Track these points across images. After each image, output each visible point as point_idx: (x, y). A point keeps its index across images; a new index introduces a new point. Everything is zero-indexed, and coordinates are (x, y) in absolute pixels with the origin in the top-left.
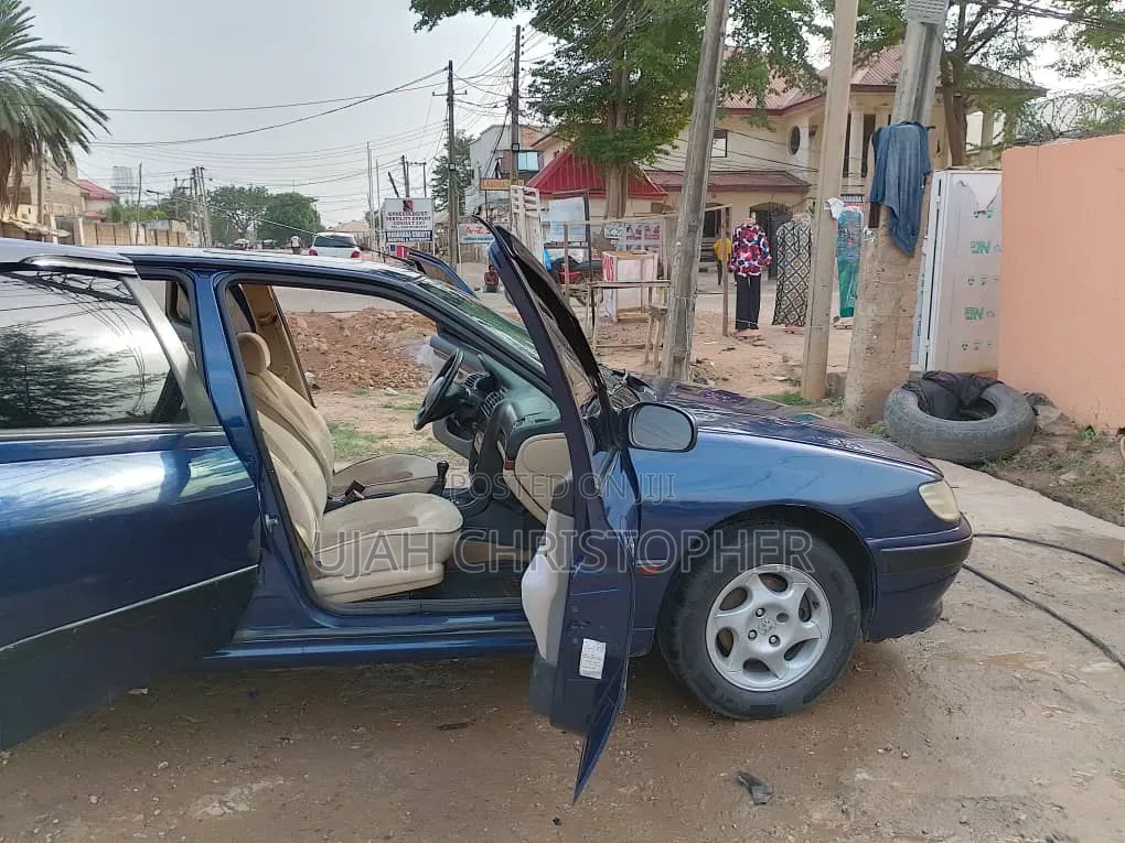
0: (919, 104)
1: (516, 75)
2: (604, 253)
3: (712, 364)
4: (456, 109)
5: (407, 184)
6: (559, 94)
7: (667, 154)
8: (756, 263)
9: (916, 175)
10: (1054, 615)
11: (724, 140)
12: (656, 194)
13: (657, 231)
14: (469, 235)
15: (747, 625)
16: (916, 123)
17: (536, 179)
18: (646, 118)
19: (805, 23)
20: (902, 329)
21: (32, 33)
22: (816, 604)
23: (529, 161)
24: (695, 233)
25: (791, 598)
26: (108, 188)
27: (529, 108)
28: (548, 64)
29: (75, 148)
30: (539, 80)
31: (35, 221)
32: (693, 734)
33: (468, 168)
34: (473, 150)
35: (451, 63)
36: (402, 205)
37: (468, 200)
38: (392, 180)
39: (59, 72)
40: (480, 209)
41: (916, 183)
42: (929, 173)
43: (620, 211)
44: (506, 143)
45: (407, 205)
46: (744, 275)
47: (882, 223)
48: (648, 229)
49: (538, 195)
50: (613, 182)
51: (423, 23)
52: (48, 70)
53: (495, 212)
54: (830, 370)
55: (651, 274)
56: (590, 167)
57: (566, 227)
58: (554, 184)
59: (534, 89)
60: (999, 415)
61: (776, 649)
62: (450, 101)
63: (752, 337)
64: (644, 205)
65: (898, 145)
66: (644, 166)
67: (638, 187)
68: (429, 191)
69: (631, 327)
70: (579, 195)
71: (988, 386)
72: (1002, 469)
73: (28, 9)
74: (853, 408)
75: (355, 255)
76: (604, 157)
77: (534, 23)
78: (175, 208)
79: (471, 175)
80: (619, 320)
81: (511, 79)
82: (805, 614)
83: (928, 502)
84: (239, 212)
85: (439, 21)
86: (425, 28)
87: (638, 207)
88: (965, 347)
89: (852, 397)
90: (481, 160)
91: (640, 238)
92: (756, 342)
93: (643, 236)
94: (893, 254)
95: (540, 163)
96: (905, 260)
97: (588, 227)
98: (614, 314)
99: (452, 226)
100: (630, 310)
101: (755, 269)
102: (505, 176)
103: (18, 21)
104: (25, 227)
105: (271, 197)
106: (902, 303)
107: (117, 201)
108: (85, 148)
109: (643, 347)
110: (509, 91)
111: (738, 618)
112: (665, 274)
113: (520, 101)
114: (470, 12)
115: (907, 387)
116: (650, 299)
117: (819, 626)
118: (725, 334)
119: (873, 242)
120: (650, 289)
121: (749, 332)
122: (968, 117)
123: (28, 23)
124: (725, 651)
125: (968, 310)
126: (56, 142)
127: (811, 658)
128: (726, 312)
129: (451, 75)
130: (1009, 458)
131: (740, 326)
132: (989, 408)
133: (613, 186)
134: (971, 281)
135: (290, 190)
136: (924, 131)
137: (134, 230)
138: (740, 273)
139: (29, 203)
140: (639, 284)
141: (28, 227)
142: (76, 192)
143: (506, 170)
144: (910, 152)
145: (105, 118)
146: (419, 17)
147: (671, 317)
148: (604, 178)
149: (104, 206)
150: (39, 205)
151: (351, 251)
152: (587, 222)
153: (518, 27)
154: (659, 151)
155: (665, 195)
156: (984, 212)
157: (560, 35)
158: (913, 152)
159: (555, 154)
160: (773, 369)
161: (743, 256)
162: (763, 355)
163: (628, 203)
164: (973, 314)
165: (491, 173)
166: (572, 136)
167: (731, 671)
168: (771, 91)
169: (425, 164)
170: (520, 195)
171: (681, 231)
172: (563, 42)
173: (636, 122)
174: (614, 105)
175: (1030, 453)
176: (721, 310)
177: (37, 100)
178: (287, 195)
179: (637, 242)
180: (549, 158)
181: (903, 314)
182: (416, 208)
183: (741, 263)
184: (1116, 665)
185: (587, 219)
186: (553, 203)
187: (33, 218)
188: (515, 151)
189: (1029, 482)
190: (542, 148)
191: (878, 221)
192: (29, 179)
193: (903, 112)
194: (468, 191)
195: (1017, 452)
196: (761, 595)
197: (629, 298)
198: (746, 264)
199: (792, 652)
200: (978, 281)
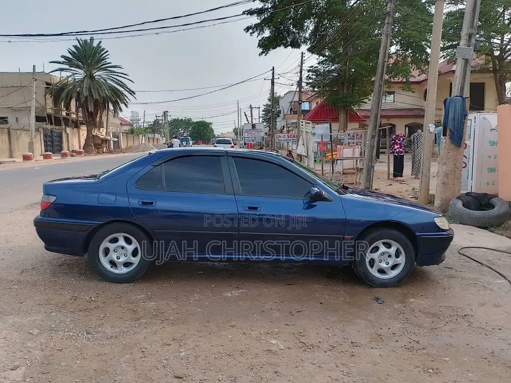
0: (462, 89)
1: (301, 72)
2: (338, 146)
3: (382, 190)
4: (275, 86)
5: (252, 117)
6: (320, 80)
7: (366, 103)
8: (402, 150)
9: (461, 116)
10: (491, 269)
11: (393, 95)
12: (361, 121)
13: (361, 136)
14: (280, 139)
15: (379, 258)
16: (461, 96)
17: (310, 114)
18: (357, 88)
19: (428, 46)
20: (456, 176)
21: (108, 61)
22: (401, 253)
23: (305, 106)
24: (375, 138)
25: (392, 251)
26: (129, 121)
27: (306, 85)
28: (315, 67)
29: (122, 106)
30: (311, 73)
31: (105, 135)
32: (360, 290)
33: (278, 109)
34: (280, 101)
35: (273, 67)
36: (251, 126)
37: (278, 123)
38: (246, 115)
39: (117, 76)
40: (284, 127)
41: (461, 119)
42: (466, 115)
43: (345, 128)
44: (296, 99)
45: (254, 126)
46: (397, 155)
47: (448, 134)
48: (357, 135)
49: (311, 123)
50: (342, 115)
51: (263, 53)
52: (114, 75)
53: (290, 128)
54: (431, 192)
55: (357, 155)
56: (332, 110)
57: (322, 136)
58: (317, 117)
59: (308, 78)
60: (495, 209)
61: (387, 266)
62: (273, 83)
63: (400, 180)
64: (356, 125)
65: (453, 104)
66: (355, 108)
67: (354, 118)
68: (261, 119)
69: (349, 176)
70: (327, 123)
71: (492, 198)
72: (495, 230)
73: (107, 51)
74: (437, 206)
75: (232, 147)
76: (339, 105)
77: (309, 50)
78: (155, 127)
79: (280, 112)
80: (344, 173)
81: (299, 74)
82: (397, 255)
83: (437, 224)
84: (180, 129)
85: (269, 52)
86: (264, 54)
87: (353, 126)
88: (488, 184)
89: (437, 202)
90: (284, 106)
91: (354, 139)
92: (401, 182)
93: (355, 138)
94: (453, 146)
95: (310, 107)
96: (457, 149)
97: (331, 135)
98: (341, 170)
99: (271, 134)
100: (348, 169)
101: (402, 152)
102: (295, 113)
103: (103, 56)
104: (102, 137)
105: (193, 123)
106: (457, 166)
107: (132, 126)
108: (126, 105)
109: (353, 184)
110: (298, 79)
111: (375, 256)
112: (363, 154)
113: (303, 83)
114: (282, 47)
115: (459, 198)
116: (357, 164)
117: (402, 260)
118: (389, 179)
119: (444, 141)
120: (357, 160)
121: (399, 178)
122: (506, 84)
123: (107, 57)
124: (372, 267)
125: (488, 169)
126: (115, 104)
127: (399, 270)
128: (389, 170)
129: (273, 72)
130: (499, 225)
131: (395, 176)
132: (492, 207)
133: (342, 117)
134: (490, 157)
135: (201, 120)
136: (464, 99)
137: (141, 137)
138: (395, 154)
139: (103, 127)
140: (352, 158)
141: (103, 137)
142: (118, 122)
143: (295, 110)
144: (458, 107)
145: (134, 94)
146: (261, 50)
147: (364, 171)
148: (338, 114)
149: (127, 128)
150: (107, 128)
151: (230, 145)
152: (331, 134)
153: (302, 53)
154: (363, 102)
155: (364, 120)
156: (494, 129)
157: (320, 54)
158: (460, 107)
159: (317, 103)
160: (407, 193)
161: (396, 147)
162: (404, 187)
163: (349, 124)
164: (492, 170)
165: (289, 113)
166: (324, 97)
167: (374, 272)
168: (412, 76)
169: (259, 108)
170: (304, 124)
171: (369, 137)
172: (321, 57)
173: (353, 90)
174: (343, 83)
175: (508, 224)
176: (387, 169)
177: (109, 87)
178: (200, 122)
179: (353, 141)
180: (314, 105)
181: (457, 170)
182: (257, 127)
183: (395, 150)
184: (507, 281)
185: (331, 132)
186: (316, 126)
187: (104, 133)
188: (300, 102)
189: (505, 234)
190: (310, 101)
191: (446, 134)
192: (104, 119)
193: (456, 92)
194: (278, 119)
195: (503, 224)
196: (383, 249)
197: (348, 164)
198: (398, 150)
199: (394, 267)
200: (492, 157)
